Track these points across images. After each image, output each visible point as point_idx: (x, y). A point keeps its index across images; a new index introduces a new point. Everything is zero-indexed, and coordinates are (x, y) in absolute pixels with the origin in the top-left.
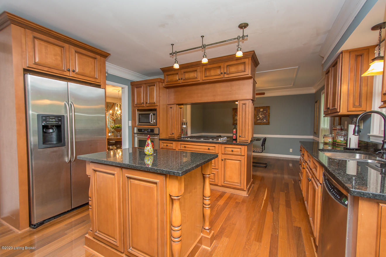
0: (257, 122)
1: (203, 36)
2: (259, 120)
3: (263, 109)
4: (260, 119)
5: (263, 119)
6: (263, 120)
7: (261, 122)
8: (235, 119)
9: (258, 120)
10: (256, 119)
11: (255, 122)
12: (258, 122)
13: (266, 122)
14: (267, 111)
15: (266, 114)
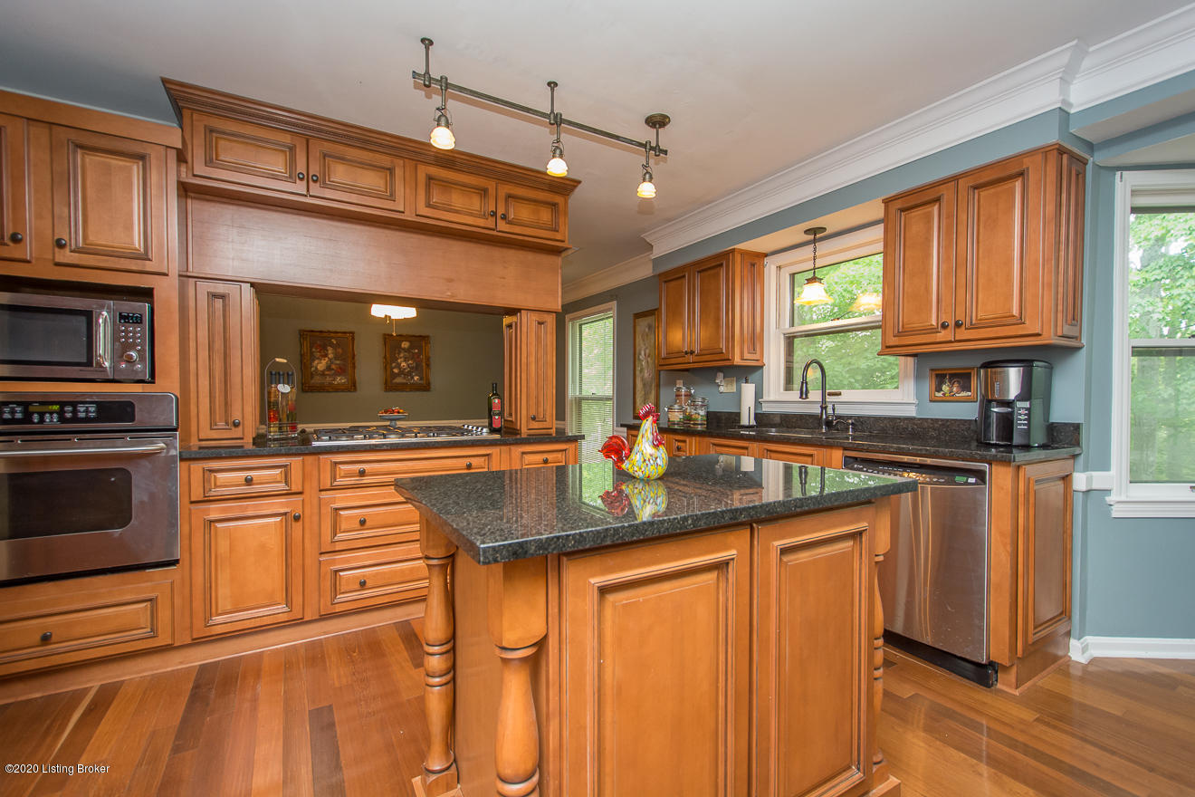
0: (391, 381)
1: (556, 84)
2: (398, 375)
3: (410, 341)
4: (402, 372)
5: (409, 373)
6: (412, 378)
7: (405, 381)
8: (313, 369)
9: (395, 376)
10: (388, 372)
11: (386, 383)
12: (396, 383)
13: (421, 382)
14: (420, 349)
15: (418, 357)
